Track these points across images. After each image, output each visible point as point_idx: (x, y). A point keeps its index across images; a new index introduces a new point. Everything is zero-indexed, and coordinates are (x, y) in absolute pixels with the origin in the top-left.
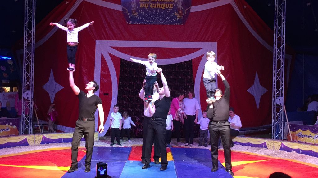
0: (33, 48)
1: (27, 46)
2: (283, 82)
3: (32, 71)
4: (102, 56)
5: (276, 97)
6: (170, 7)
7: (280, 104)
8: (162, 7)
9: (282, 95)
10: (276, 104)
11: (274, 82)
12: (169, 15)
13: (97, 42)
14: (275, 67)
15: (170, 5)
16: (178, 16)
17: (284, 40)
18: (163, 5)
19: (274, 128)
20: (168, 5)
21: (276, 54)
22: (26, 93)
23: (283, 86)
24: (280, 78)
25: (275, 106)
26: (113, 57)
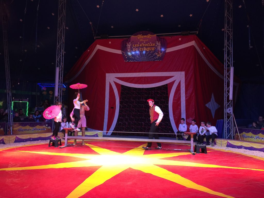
4: (110, 83)
5: (227, 108)
6: (153, 50)
7: (230, 113)
8: (147, 50)
9: (231, 106)
10: (227, 112)
11: (225, 97)
12: (152, 55)
14: (225, 86)
15: (152, 48)
16: (158, 55)
18: (148, 49)
19: (226, 130)
20: (151, 48)
21: (226, 76)
25: (226, 114)
26: (117, 84)
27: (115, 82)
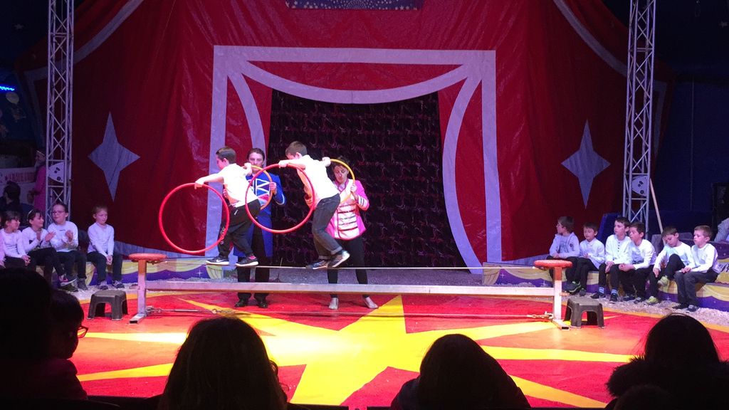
0: (70, 63)
1: (54, 58)
2: (647, 142)
3: (69, 117)
4: (229, 83)
5: (633, 176)
7: (642, 192)
9: (646, 171)
10: (633, 192)
11: (629, 142)
13: (218, 51)
14: (630, 107)
17: (651, 44)
21: (634, 74)
22: (54, 167)
23: (649, 150)
24: (641, 133)
25: (630, 196)
26: (254, 85)
27: (248, 80)
